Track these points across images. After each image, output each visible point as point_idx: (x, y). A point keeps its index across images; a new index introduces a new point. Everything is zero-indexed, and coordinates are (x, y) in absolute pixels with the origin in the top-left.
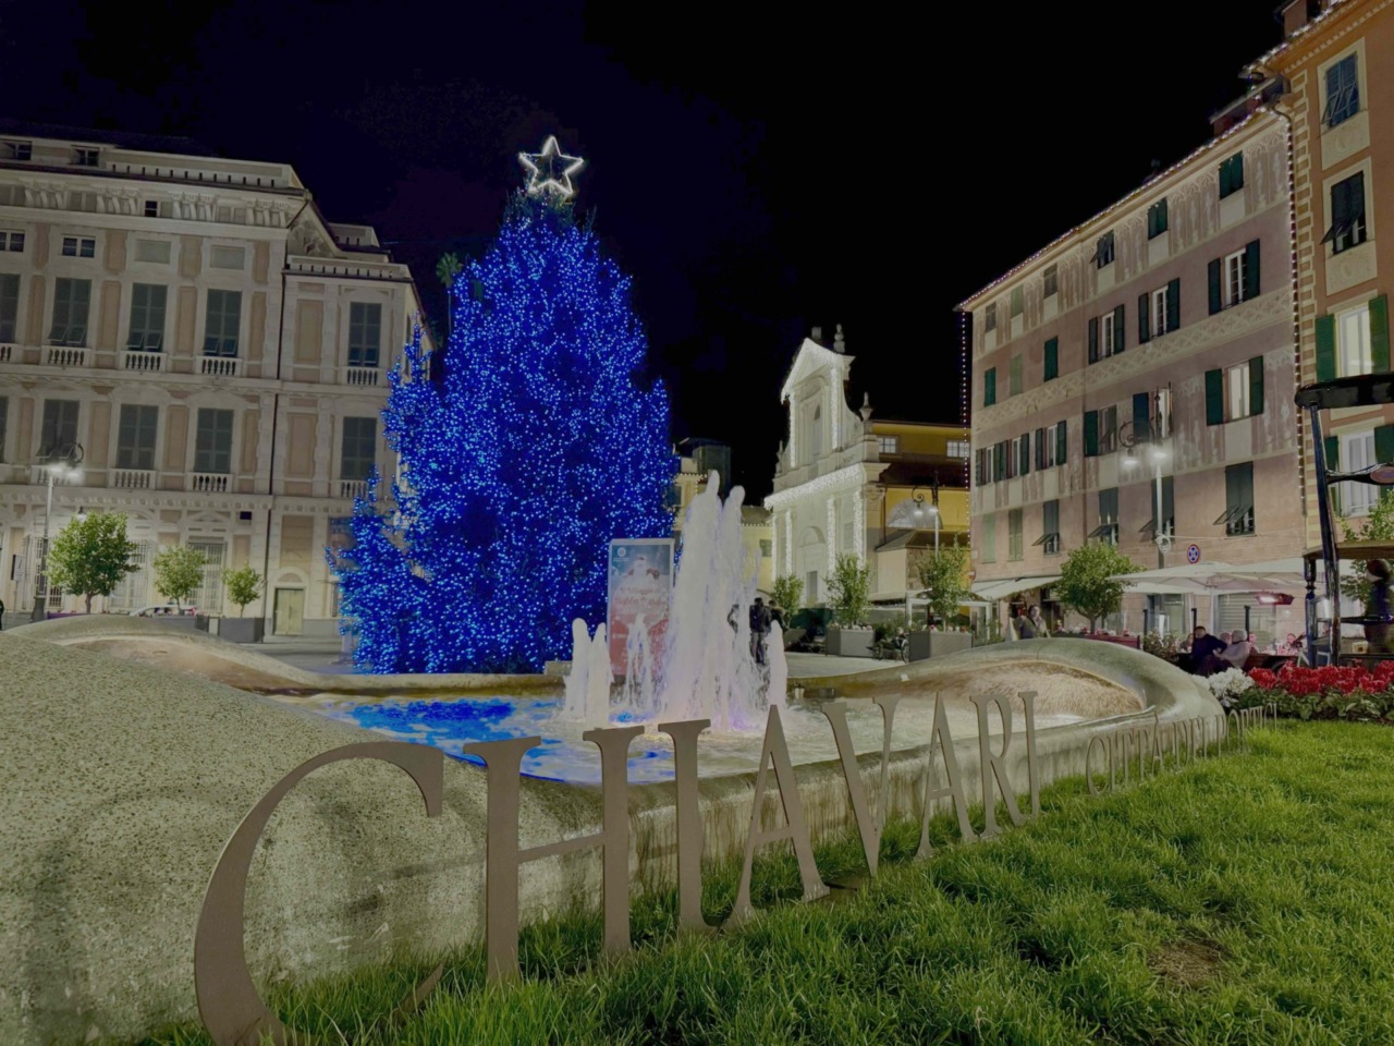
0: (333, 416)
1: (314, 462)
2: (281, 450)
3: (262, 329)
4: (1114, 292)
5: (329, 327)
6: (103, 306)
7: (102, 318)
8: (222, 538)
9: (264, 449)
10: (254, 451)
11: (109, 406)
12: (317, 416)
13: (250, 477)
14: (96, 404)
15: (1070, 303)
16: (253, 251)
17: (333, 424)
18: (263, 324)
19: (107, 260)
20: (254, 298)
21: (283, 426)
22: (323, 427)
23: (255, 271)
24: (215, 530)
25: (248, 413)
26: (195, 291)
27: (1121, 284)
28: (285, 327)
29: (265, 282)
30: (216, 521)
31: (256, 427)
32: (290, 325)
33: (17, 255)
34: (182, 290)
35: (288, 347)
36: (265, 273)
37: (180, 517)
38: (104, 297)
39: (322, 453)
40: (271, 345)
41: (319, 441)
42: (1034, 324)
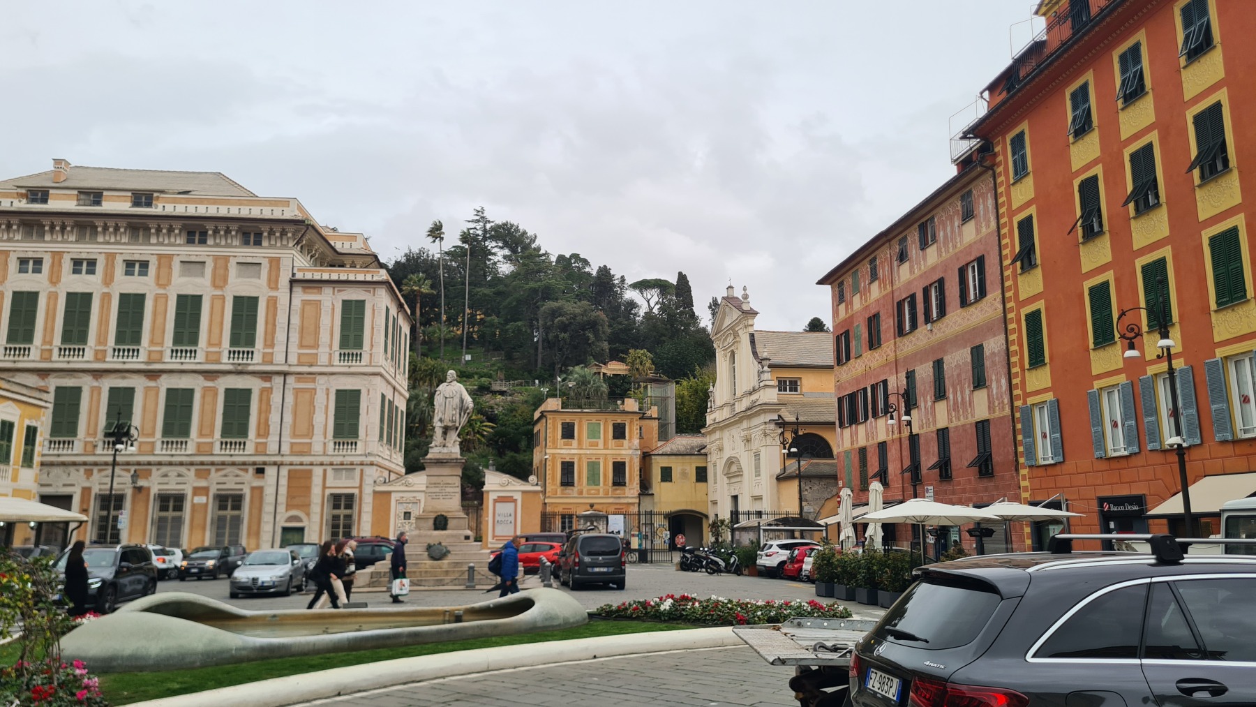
0: (328, 389)
1: (313, 426)
2: (288, 418)
3: (274, 325)
4: (909, 283)
5: (325, 320)
6: (155, 314)
7: (154, 321)
8: (242, 490)
9: (274, 418)
10: (267, 420)
11: (157, 389)
12: (315, 389)
13: (264, 440)
14: (147, 389)
15: (885, 288)
16: (268, 265)
17: (328, 395)
18: (275, 320)
19: (158, 277)
20: (268, 301)
21: (290, 399)
22: (320, 399)
23: (269, 280)
24: (236, 483)
25: (263, 391)
26: (223, 298)
27: (912, 277)
28: (292, 322)
29: (277, 288)
30: (237, 476)
31: (268, 400)
32: (296, 320)
33: (90, 277)
34: (214, 298)
35: (294, 338)
36: (277, 281)
37: (209, 474)
38: (155, 307)
39: (319, 419)
40: (280, 336)
41: (317, 409)
42: (866, 301)
